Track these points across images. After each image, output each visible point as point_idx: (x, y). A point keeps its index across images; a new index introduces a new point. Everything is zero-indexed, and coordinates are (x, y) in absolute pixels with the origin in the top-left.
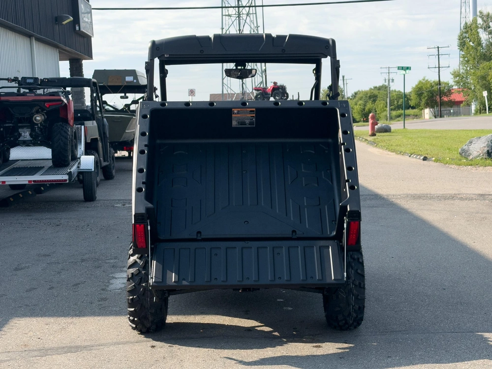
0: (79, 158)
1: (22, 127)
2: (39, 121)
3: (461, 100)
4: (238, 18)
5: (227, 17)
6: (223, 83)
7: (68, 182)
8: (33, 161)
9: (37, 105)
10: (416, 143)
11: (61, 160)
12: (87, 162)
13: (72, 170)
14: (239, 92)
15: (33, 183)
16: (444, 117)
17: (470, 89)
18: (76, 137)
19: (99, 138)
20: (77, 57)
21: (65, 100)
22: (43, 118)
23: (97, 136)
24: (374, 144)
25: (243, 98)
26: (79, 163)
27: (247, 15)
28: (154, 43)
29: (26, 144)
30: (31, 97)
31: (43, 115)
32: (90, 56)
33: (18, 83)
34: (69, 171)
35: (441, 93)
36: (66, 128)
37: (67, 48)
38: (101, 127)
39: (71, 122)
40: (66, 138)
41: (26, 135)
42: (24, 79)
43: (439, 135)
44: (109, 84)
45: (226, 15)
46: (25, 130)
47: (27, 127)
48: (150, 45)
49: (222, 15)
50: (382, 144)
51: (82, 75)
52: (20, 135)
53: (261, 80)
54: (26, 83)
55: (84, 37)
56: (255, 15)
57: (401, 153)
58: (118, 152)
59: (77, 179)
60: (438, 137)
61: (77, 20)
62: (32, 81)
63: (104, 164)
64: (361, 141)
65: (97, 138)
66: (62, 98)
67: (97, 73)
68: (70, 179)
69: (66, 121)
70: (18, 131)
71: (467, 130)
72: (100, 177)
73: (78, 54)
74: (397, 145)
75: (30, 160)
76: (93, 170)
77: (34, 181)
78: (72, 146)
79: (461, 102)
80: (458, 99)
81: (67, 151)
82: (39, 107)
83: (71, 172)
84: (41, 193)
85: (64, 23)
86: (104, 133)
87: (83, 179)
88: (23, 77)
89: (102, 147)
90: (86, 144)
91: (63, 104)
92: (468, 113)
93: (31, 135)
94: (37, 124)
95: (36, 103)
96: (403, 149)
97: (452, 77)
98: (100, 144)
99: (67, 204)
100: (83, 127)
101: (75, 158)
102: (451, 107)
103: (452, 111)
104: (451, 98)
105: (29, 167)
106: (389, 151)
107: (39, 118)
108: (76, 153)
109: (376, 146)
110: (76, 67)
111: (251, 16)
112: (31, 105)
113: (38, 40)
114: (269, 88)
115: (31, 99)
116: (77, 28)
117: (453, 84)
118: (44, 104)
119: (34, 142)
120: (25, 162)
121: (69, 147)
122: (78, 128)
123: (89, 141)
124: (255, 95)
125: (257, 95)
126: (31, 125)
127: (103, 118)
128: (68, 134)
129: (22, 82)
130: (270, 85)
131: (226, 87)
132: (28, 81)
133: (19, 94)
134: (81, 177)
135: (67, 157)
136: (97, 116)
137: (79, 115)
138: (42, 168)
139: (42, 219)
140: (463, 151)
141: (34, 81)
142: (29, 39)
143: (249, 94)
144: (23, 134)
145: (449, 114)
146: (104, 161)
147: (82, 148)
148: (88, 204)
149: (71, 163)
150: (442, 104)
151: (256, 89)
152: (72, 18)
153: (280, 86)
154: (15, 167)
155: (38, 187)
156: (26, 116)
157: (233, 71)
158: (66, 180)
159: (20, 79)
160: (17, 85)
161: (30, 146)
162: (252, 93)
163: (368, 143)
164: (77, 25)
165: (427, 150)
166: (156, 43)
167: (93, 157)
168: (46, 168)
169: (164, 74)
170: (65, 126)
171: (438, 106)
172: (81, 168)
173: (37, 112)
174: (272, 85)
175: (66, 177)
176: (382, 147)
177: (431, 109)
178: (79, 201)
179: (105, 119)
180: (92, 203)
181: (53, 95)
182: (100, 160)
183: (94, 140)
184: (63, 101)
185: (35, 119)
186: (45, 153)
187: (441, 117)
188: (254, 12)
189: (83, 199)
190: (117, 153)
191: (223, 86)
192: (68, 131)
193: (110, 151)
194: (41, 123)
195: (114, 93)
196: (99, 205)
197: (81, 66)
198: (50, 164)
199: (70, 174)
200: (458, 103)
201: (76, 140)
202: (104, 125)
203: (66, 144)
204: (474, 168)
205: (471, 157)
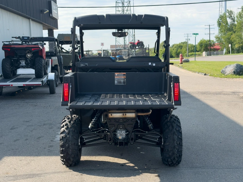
0: (48, 74)
1: (22, 60)
2: (29, 57)
3: (219, 48)
4: (123, 12)
5: (118, 12)
6: (116, 40)
7: (41, 85)
8: (27, 75)
9: (28, 50)
10: (200, 67)
11: (39, 75)
12: (51, 76)
14: (123, 44)
15: (25, 85)
16: (211, 55)
17: (223, 43)
18: (47, 64)
19: (58, 64)
20: (51, 28)
22: (31, 55)
23: (57, 63)
24: (182, 67)
25: (125, 47)
26: (48, 76)
27: (127, 11)
28: (75, 18)
29: (23, 67)
31: (31, 54)
32: (57, 28)
33: (21, 39)
34: (42, 80)
35: (210, 45)
36: (41, 60)
37: (46, 24)
38: (59, 60)
39: (45, 57)
40: (42, 65)
41: (23, 63)
42: (23, 37)
43: (211, 64)
44: (64, 40)
45: (117, 11)
46: (23, 61)
47: (24, 59)
48: (73, 19)
49: (116, 11)
50: (186, 68)
51: (53, 36)
52: (20, 63)
53: (133, 39)
54: (24, 39)
55: (54, 19)
56: (130, 11)
57: (194, 71)
58: (68, 70)
59: (47, 83)
60: (210, 64)
61: (51, 12)
62: (26, 38)
63: (61, 76)
64: (176, 66)
65: (57, 65)
66: (40, 46)
67: (59, 35)
68: (42, 84)
69: (42, 57)
70: (20, 61)
71: (223, 62)
72: (59, 82)
74: (192, 68)
75: (26, 74)
76: (54, 80)
78: (45, 68)
79: (219, 49)
80: (217, 48)
81: (42, 70)
82: (29, 50)
83: (43, 80)
84: (31, 90)
85: (45, 13)
86: (61, 62)
89: (60, 69)
90: (52, 67)
91: (40, 49)
92: (222, 54)
93: (25, 63)
94: (28, 58)
95: (28, 48)
96: (195, 70)
97: (215, 38)
98: (59, 67)
99: (41, 95)
100: (50, 59)
101: (46, 74)
102: (215, 51)
103: (215, 53)
104: (214, 48)
105: (25, 78)
106: (189, 71)
107: (29, 55)
108: (47, 72)
109: (183, 68)
110: (51, 33)
111: (129, 11)
112: (25, 49)
113: (33, 20)
114: (136, 43)
115: (25, 46)
116: (51, 15)
117: (216, 41)
118: (31, 49)
119: (27, 66)
120: (24, 75)
121: (43, 69)
122: (48, 60)
124: (130, 45)
125: (131, 46)
126: (26, 59)
127: (60, 55)
128: (42, 63)
130: (136, 42)
131: (117, 42)
132: (25, 38)
134: (48, 83)
135: (42, 73)
136: (58, 55)
137: (49, 54)
138: (30, 78)
139: (29, 103)
140: (223, 71)
141: (28, 38)
142: (28, 20)
143: (127, 45)
144: (22, 63)
145: (214, 54)
146: (61, 75)
147: (49, 69)
148: (51, 95)
149: (44, 76)
150: (211, 50)
151: (131, 43)
152: (48, 11)
153: (141, 42)
154: (18, 78)
155: (30, 87)
156: (23, 54)
158: (40, 84)
159: (21, 37)
161: (25, 68)
162: (129, 44)
163: (179, 67)
164: (51, 14)
165: (206, 70)
166: (77, 18)
167: (54, 73)
168: (33, 78)
169: (82, 34)
170: (41, 59)
171: (209, 51)
172: (48, 78)
173: (28, 53)
174: (137, 41)
175: (41, 83)
176: (185, 69)
177: (206, 52)
178: (48, 94)
179: (61, 56)
180: (53, 94)
181: (36, 45)
182: (59, 75)
183: (56, 66)
184: (40, 48)
185: (27, 56)
186: (32, 71)
187: (210, 55)
188: (130, 10)
189: (50, 93)
192: (43, 61)
193: (63, 70)
194: (30, 58)
195: (67, 44)
196: (56, 96)
197: (53, 32)
198: (34, 76)
199: (42, 82)
200: (217, 50)
201: (47, 66)
202: (61, 59)
203: (41, 68)
204: (228, 79)
205: (226, 74)
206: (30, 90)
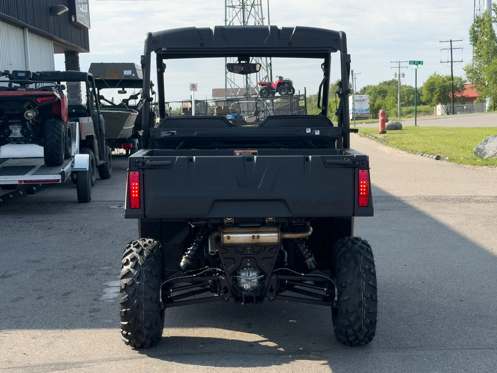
0: (74, 157)
1: (13, 124)
2: (31, 117)
3: (474, 96)
4: (242, 10)
5: (231, 9)
6: (226, 77)
7: (60, 182)
8: (24, 160)
9: (29, 101)
10: (428, 141)
11: (53, 159)
12: (82, 160)
13: (65, 170)
14: (243, 87)
15: (23, 183)
16: (456, 113)
17: (484, 84)
18: (70, 134)
19: (94, 135)
20: (73, 49)
21: (58, 95)
22: (35, 113)
23: (93, 133)
24: (384, 142)
25: (247, 93)
26: (73, 162)
27: (252, 7)
28: (150, 35)
29: (17, 141)
30: (22, 92)
31: (35, 111)
32: (86, 49)
33: (9, 77)
34: (62, 170)
35: (454, 88)
36: (59, 125)
37: (63, 40)
38: (97, 124)
39: (65, 118)
40: (60, 136)
41: (17, 132)
42: (15, 72)
43: (452, 133)
44: (106, 78)
45: (229, 7)
46: (16, 126)
47: (18, 124)
48: (146, 37)
49: (226, 6)
50: (393, 142)
51: (78, 69)
52: (10, 132)
53: (266, 75)
54: (18, 77)
55: (80, 29)
56: (259, 6)
57: (412, 151)
58: (116, 149)
59: (70, 179)
60: (452, 135)
61: (72, 11)
62: (23, 75)
63: (100, 162)
64: (371, 138)
65: (93, 135)
66: (55, 93)
67: (94, 66)
68: (63, 179)
69: (59, 117)
70: (8, 128)
71: (482, 128)
72: (96, 175)
73: (74, 47)
74: (408, 144)
75: (22, 158)
76: (88, 169)
77: (25, 181)
78: (66, 144)
79: (475, 98)
80: (471, 95)
81: (60, 148)
82: (30, 103)
83: (64, 171)
84: (33, 194)
85: (59, 13)
86: (101, 130)
87: (77, 179)
88: (14, 71)
89: (98, 145)
90: (81, 141)
91: (56, 100)
92: (482, 110)
93: (22, 132)
94: (29, 121)
95: (27, 98)
96: (414, 148)
97: (465, 72)
98: (96, 142)
99: (59, 205)
100: (77, 123)
101: (69, 157)
102: (464, 104)
103: (465, 107)
104: (464, 95)
105: (20, 165)
106: (400, 149)
107: (30, 114)
108: (70, 151)
109: (386, 144)
110: (72, 60)
111: (256, 7)
112: (22, 100)
113: (32, 31)
114: (275, 83)
115: (21, 94)
116: (73, 19)
117: (466, 79)
118: (36, 100)
119: (26, 139)
120: (16, 160)
121: (63, 145)
122: (72, 125)
123: (84, 138)
124: (260, 90)
125: (262, 90)
126: (23, 121)
127: (99, 114)
128: (61, 132)
129: (14, 76)
130: (275, 80)
131: (230, 81)
132: (20, 75)
133: (10, 89)
134: (75, 177)
135: (61, 155)
136: (93, 113)
137: (74, 111)
138: (33, 167)
139: (32, 222)
140: (478, 150)
141: (26, 75)
142: (22, 30)
143: (253, 89)
144: (14, 131)
145: (462, 111)
146: (100, 160)
147: (76, 146)
148: (82, 205)
149: (65, 162)
150: (455, 100)
151: (261, 84)
152: (67, 9)
153: (286, 80)
154: (5, 166)
155: (29, 187)
156: (17, 112)
157: (236, 66)
158: (58, 180)
159: (11, 73)
160: (8, 79)
161: (21, 144)
162: (257, 87)
163: (378, 141)
164: (72, 16)
165: (440, 148)
166: (153, 35)
167: (88, 156)
168: (38, 167)
169: (161, 68)
170: (58, 123)
171: (450, 103)
172: (75, 167)
173: (29, 108)
175: (59, 177)
176: (392, 146)
177: (444, 106)
178: (73, 202)
179: (101, 115)
180: (86, 204)
181: (46, 90)
182: (96, 159)
183: (90, 138)
184: (56, 96)
185: (27, 115)
186: (37, 151)
187: (453, 114)
188: (259, 3)
189: (77, 200)
190: (114, 150)
191: (226, 80)
192: (62, 127)
193: (106, 148)
194: (32, 120)
195: (111, 88)
196: (94, 206)
197: (77, 59)
198: (42, 162)
199: (63, 174)
200: (471, 99)
201: (70, 138)
202: (100, 121)
203: (59, 142)
204: (490, 169)
205: (486, 157)
206: (29, 195)
